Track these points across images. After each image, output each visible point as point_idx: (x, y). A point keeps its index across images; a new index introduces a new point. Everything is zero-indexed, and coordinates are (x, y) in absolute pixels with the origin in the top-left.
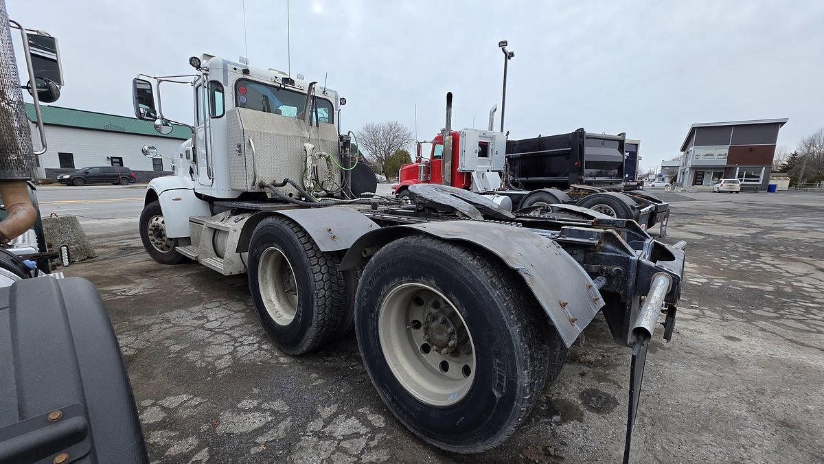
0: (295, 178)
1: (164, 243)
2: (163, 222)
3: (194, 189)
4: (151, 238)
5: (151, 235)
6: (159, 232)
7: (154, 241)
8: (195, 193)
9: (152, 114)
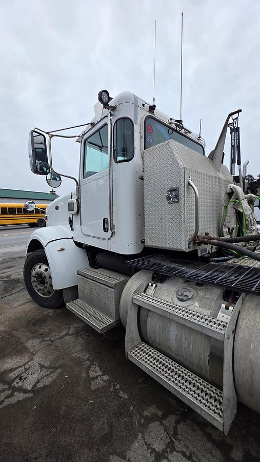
0: (213, 234)
1: (46, 290)
2: (46, 270)
3: (72, 238)
4: (34, 284)
5: (34, 281)
6: (41, 279)
7: (37, 287)
8: (75, 242)
9: (45, 169)
